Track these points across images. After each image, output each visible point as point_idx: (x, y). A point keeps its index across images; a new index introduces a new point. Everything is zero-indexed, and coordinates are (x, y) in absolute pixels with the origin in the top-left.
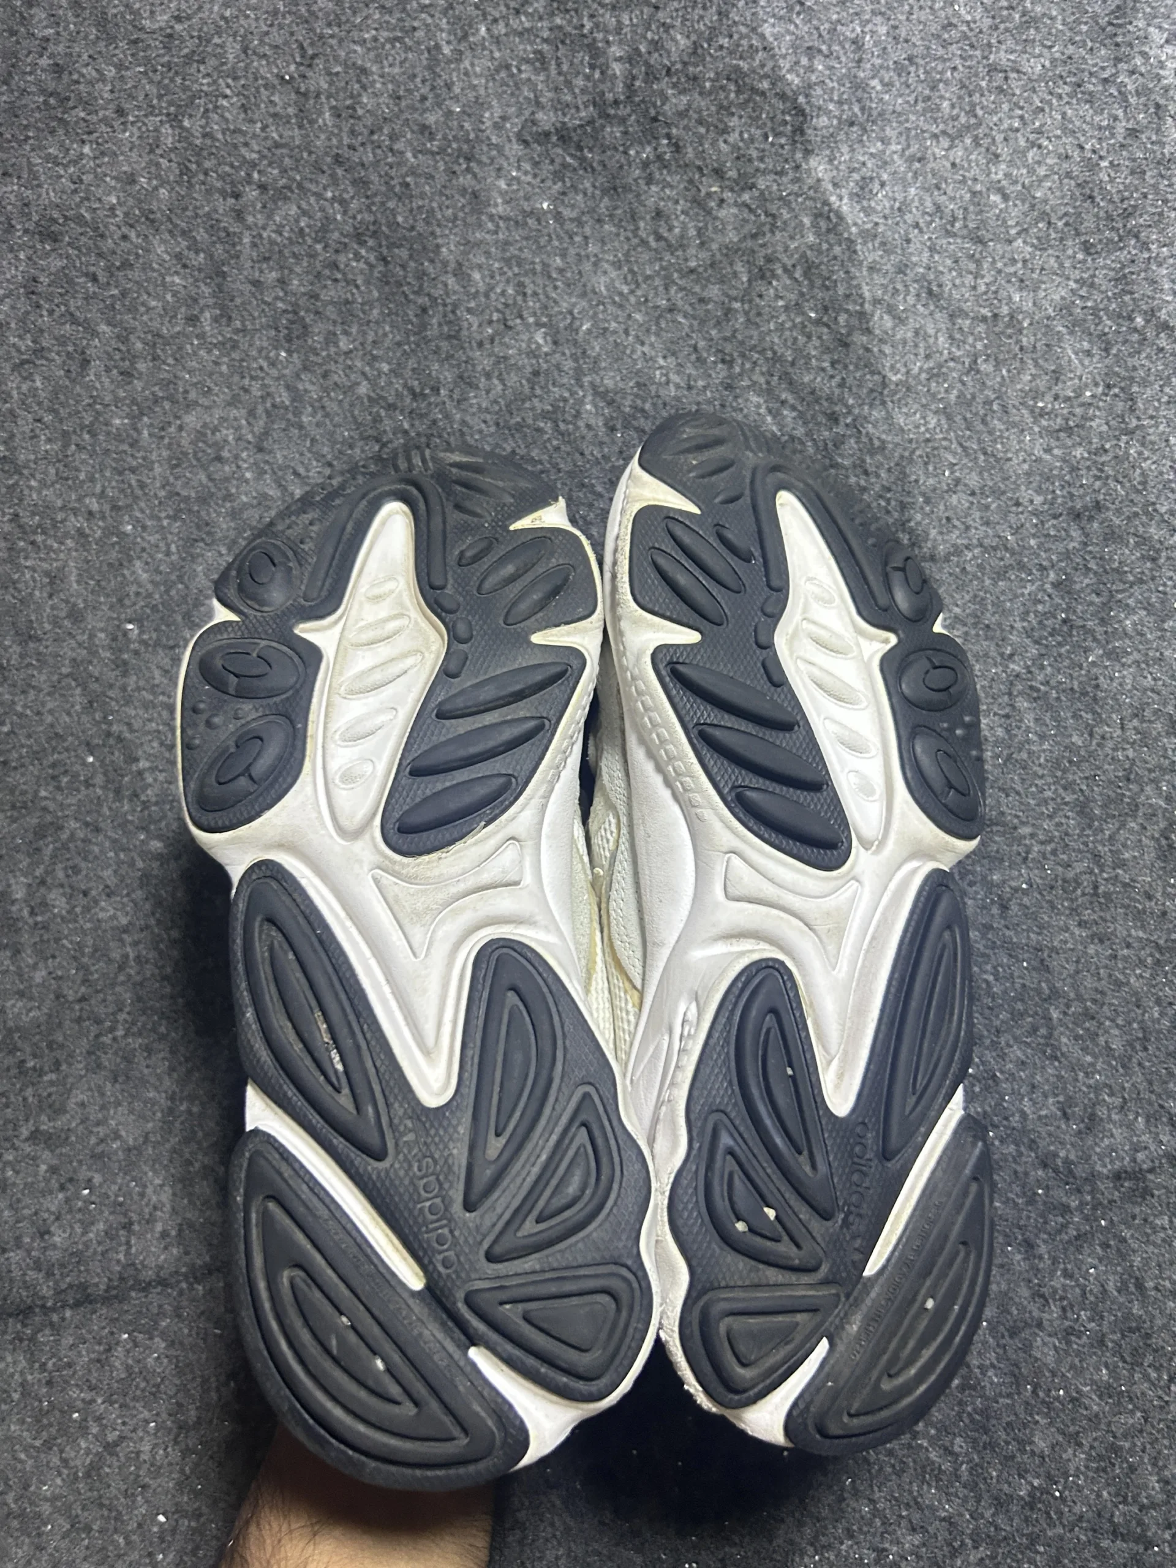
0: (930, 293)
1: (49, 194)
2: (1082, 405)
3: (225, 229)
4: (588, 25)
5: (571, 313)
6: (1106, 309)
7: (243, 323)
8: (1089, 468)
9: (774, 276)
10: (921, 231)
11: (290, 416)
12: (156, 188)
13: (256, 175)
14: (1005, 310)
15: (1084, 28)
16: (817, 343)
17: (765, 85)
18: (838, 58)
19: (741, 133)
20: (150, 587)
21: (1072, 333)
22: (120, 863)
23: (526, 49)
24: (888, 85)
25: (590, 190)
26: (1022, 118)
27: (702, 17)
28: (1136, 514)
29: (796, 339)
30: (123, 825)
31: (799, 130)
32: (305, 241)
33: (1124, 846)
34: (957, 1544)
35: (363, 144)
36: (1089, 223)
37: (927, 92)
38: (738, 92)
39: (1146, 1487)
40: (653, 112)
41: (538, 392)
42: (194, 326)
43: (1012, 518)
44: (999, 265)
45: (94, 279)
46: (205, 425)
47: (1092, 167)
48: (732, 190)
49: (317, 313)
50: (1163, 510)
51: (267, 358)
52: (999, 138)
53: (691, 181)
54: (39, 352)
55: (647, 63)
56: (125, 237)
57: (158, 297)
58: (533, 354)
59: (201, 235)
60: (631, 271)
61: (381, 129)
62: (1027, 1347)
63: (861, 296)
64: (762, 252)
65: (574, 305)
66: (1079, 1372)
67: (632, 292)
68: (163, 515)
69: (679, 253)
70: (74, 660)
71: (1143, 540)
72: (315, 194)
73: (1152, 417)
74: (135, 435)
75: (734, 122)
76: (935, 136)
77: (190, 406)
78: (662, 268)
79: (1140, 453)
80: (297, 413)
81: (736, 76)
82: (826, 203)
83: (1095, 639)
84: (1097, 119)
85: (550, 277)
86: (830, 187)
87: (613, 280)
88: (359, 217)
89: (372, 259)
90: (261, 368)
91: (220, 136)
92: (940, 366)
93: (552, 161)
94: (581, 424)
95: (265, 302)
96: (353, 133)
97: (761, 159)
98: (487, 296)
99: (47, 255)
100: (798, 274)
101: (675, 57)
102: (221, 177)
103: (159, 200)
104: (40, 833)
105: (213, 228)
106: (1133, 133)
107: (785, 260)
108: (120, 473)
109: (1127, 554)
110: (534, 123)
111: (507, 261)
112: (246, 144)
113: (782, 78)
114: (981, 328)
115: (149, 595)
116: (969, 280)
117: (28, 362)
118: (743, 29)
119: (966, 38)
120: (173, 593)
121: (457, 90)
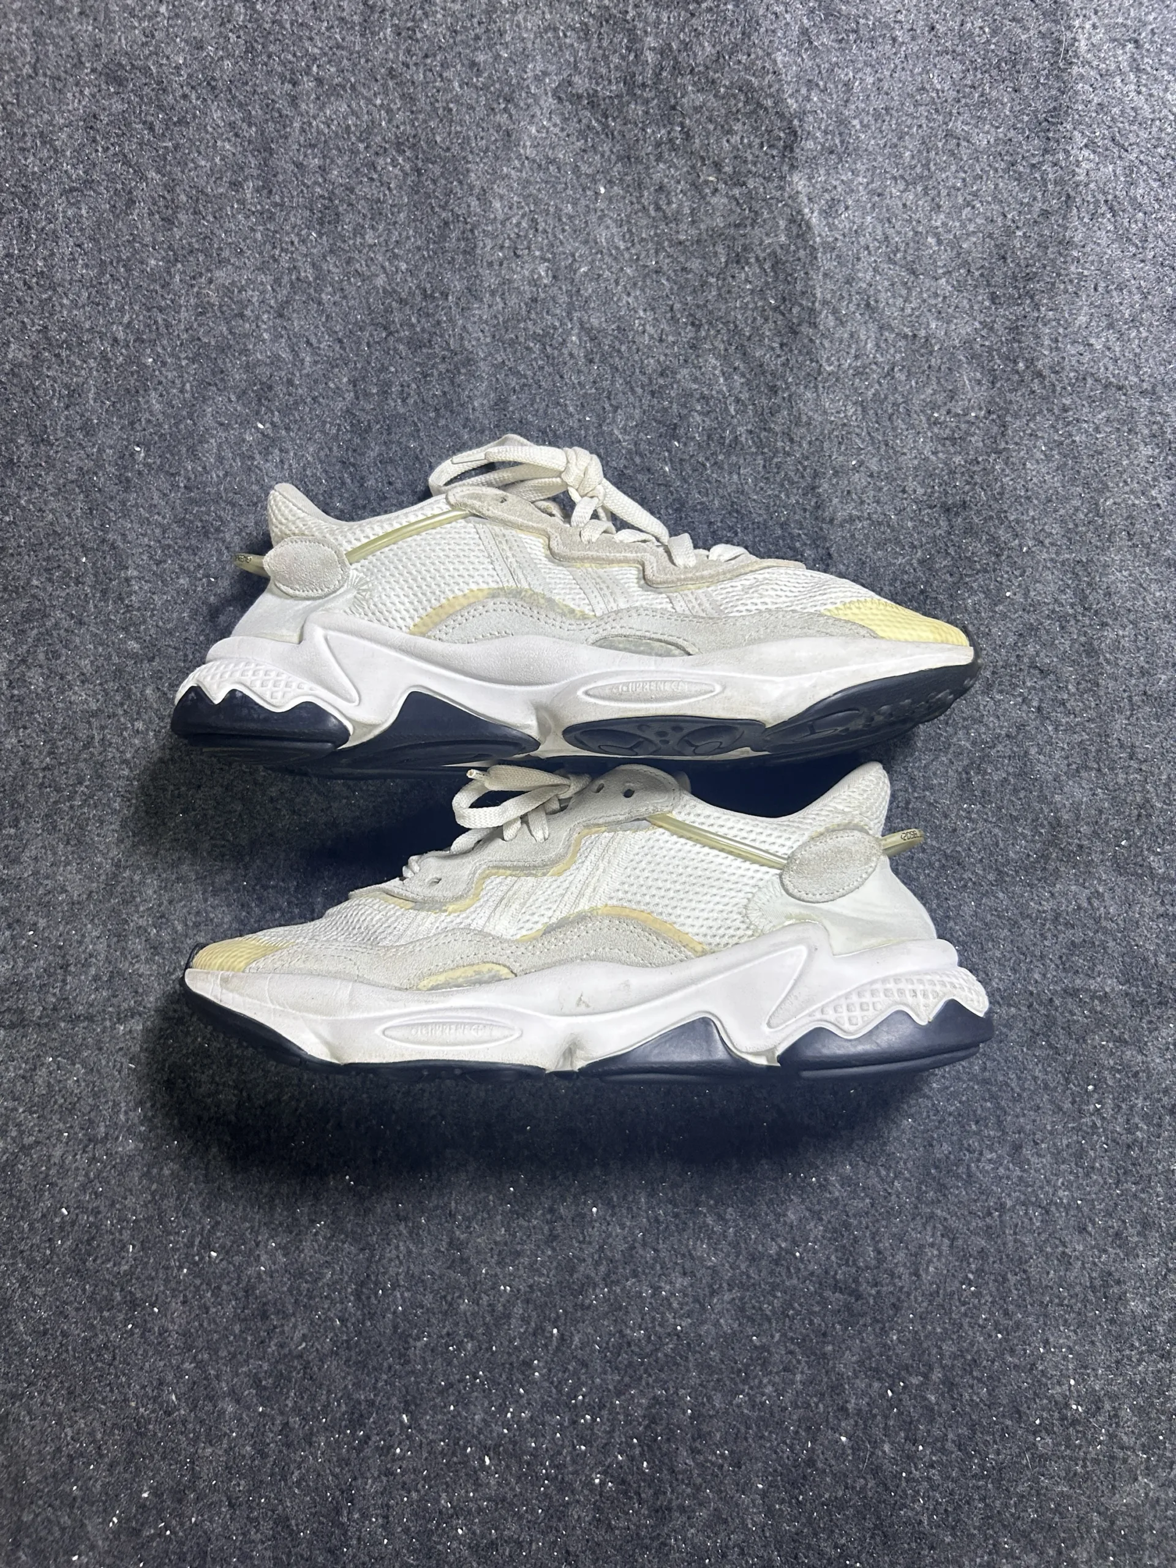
0: (868, 305)
1: (121, 41)
2: (968, 422)
3: (279, 111)
4: (632, 13)
5: (573, 255)
6: (998, 350)
7: (282, 198)
8: (963, 474)
9: (747, 263)
10: (870, 253)
11: (312, 291)
12: (221, 58)
13: (315, 69)
14: (923, 333)
15: (1026, 118)
16: (772, 326)
17: (769, 103)
18: (830, 94)
19: (742, 138)
20: (160, 416)
21: (969, 363)
22: (97, 656)
23: (574, 18)
24: (865, 127)
25: (608, 153)
26: (964, 180)
27: (728, 33)
28: (991, 517)
29: (755, 319)
30: (107, 623)
31: (789, 148)
32: (349, 139)
33: (935, 774)
34: (716, 1287)
35: (416, 64)
36: (998, 279)
37: (895, 140)
38: (746, 103)
39: (862, 1255)
40: (673, 101)
41: (533, 316)
42: (237, 191)
43: (897, 502)
44: (925, 295)
45: (151, 128)
46: (233, 283)
47: (1009, 233)
48: (726, 183)
49: (350, 204)
50: (1012, 518)
51: (298, 235)
52: (944, 192)
53: (693, 167)
54: (89, 183)
55: (675, 58)
56: (185, 96)
57: (207, 158)
58: (534, 283)
59: (256, 111)
60: (630, 231)
61: (435, 55)
63: (814, 295)
64: (742, 241)
65: (577, 249)
67: (628, 249)
68: (183, 355)
69: (673, 225)
70: (81, 469)
71: (993, 539)
72: (365, 98)
73: (1016, 444)
74: (167, 279)
75: (737, 127)
76: (895, 178)
77: (222, 262)
78: (656, 234)
79: (1003, 470)
80: (319, 290)
81: (746, 88)
82: (799, 212)
83: (942, 610)
84: (1021, 195)
85: (560, 220)
86: (805, 200)
87: (613, 235)
88: (402, 128)
89: (407, 167)
90: (292, 243)
91: (288, 26)
92: (865, 367)
93: (580, 121)
94: (565, 351)
95: (304, 184)
96: (408, 51)
97: (755, 164)
98: (503, 223)
99: (110, 96)
100: (767, 266)
101: (700, 60)
102: (283, 63)
103: (222, 70)
104: (27, 616)
105: (268, 108)
106: (1045, 214)
107: (759, 252)
108: (149, 310)
109: (977, 548)
110: (570, 83)
111: (526, 197)
112: (311, 39)
113: (784, 100)
114: (902, 343)
115: (160, 425)
116: (900, 302)
117: (76, 189)
118: (760, 53)
119: (934, 103)
120: (182, 426)
121: (508, 38)
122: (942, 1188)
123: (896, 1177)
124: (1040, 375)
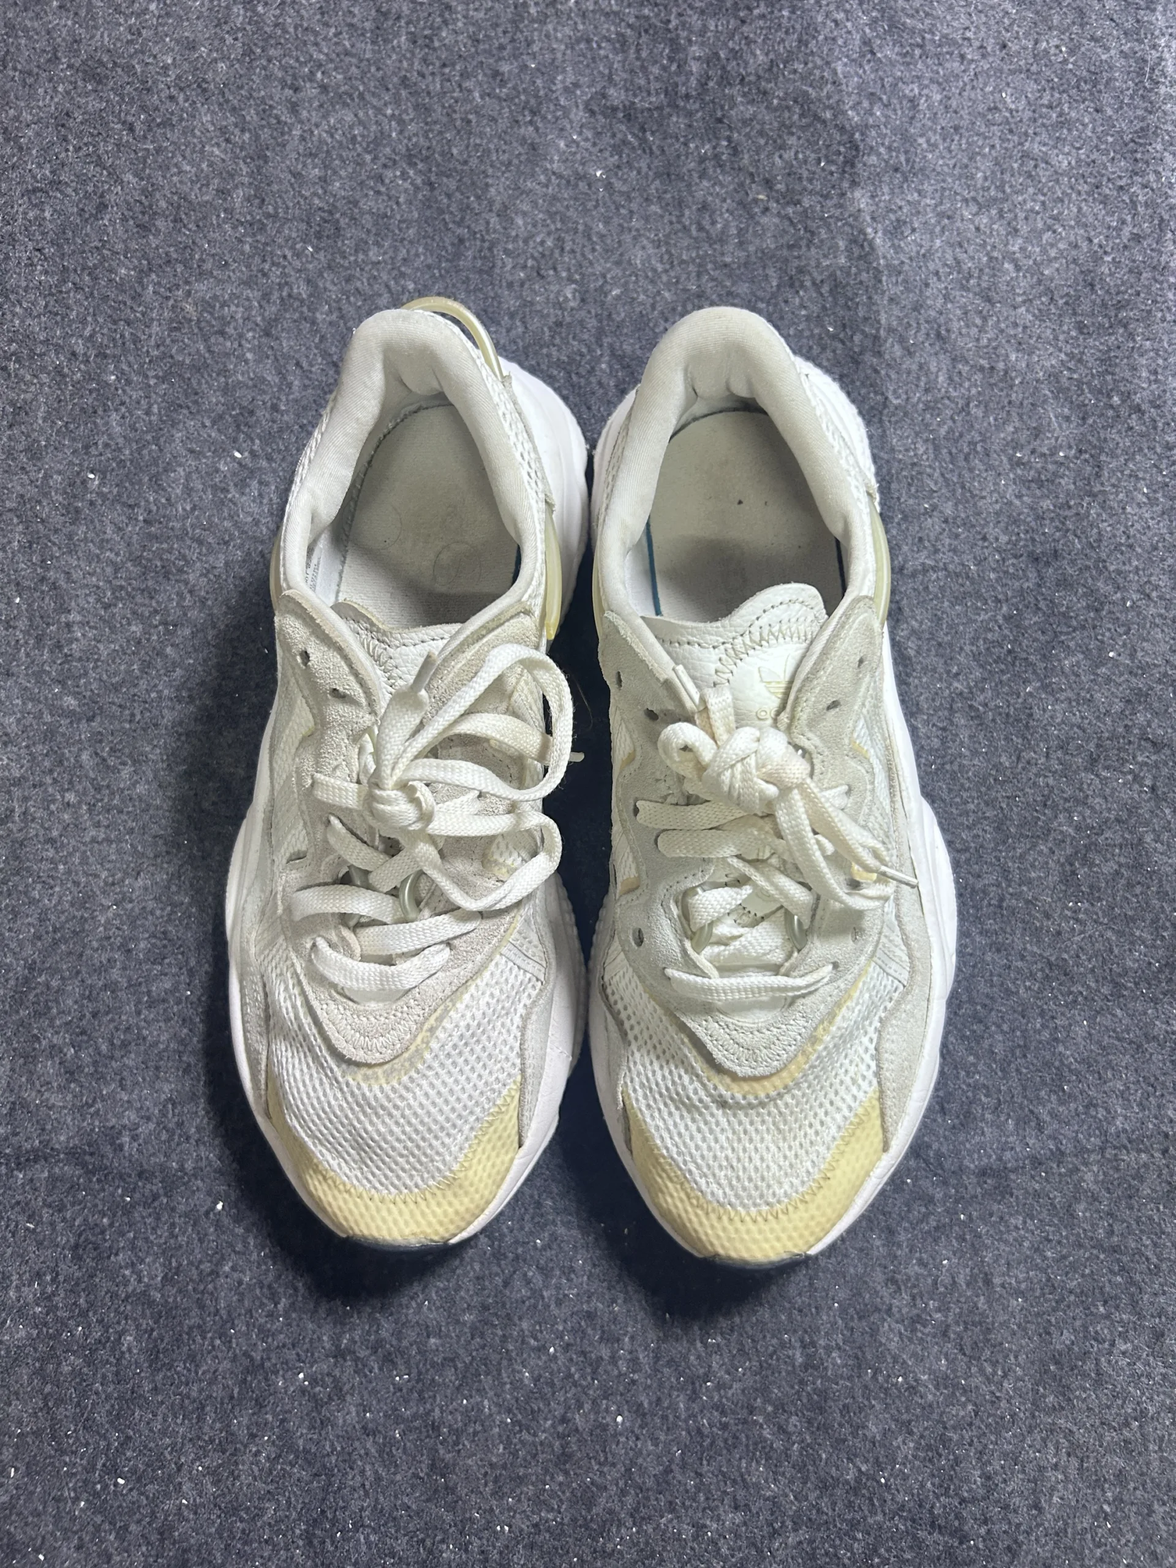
0: (938, 335)
1: (103, 37)
2: (1056, 462)
3: (277, 117)
4: (674, 23)
5: (604, 276)
6: (1089, 384)
7: (276, 209)
8: (1052, 519)
9: (802, 286)
10: (939, 279)
11: (305, 309)
12: (215, 60)
13: (319, 75)
14: (1001, 365)
15: (1110, 139)
16: (830, 355)
17: (828, 115)
18: (895, 110)
19: (797, 153)
20: (121, 441)
21: (1056, 398)
22: (25, 713)
23: (610, 29)
24: (933, 146)
25: (645, 170)
26: (1043, 203)
27: (783, 40)
28: (1088, 568)
29: (811, 348)
30: (38, 675)
31: (850, 163)
32: (354, 149)
33: (1033, 866)
34: (777, 1525)
35: (433, 74)
36: (1086, 306)
37: (965, 161)
38: (802, 116)
39: (967, 1481)
40: (719, 114)
41: (557, 341)
42: (225, 200)
43: (977, 550)
44: (1003, 326)
45: (131, 129)
46: (215, 297)
47: (1097, 260)
48: (778, 202)
49: (353, 218)
50: (1112, 568)
51: (292, 248)
52: (1022, 215)
53: (741, 185)
54: (56, 184)
55: (723, 68)
56: (172, 98)
57: (191, 163)
58: (559, 306)
59: (251, 115)
60: (668, 252)
61: (453, 65)
62: (874, 1332)
63: (878, 322)
64: (796, 263)
65: (609, 270)
66: (919, 1359)
67: (666, 271)
68: (151, 373)
69: (717, 246)
70: (22, 496)
71: (1091, 592)
72: (374, 107)
73: (1113, 486)
74: (139, 290)
75: (792, 141)
76: (966, 201)
77: (202, 275)
78: (698, 256)
79: (1099, 515)
80: (312, 309)
81: (802, 100)
82: (862, 232)
83: (1034, 672)
84: (1108, 219)
85: (590, 239)
86: (868, 219)
87: (649, 256)
88: (414, 140)
89: (419, 181)
90: (285, 257)
91: (291, 30)
92: (936, 402)
93: (614, 136)
94: (593, 380)
95: (302, 196)
96: (424, 60)
97: (810, 181)
98: (526, 241)
99: (87, 94)
100: (825, 289)
101: (751, 69)
102: (284, 68)
103: (215, 71)
105: (265, 113)
106: (1137, 238)
107: (815, 274)
108: (115, 322)
109: (1075, 602)
110: (604, 96)
111: (552, 215)
112: (316, 44)
113: (844, 113)
114: (978, 377)
115: (119, 450)
116: (974, 331)
117: (41, 190)
118: (819, 62)
119: (1008, 123)
120: (145, 452)
121: (535, 48)
122: (1064, 1390)
123: (1005, 1376)
124: (1138, 409)
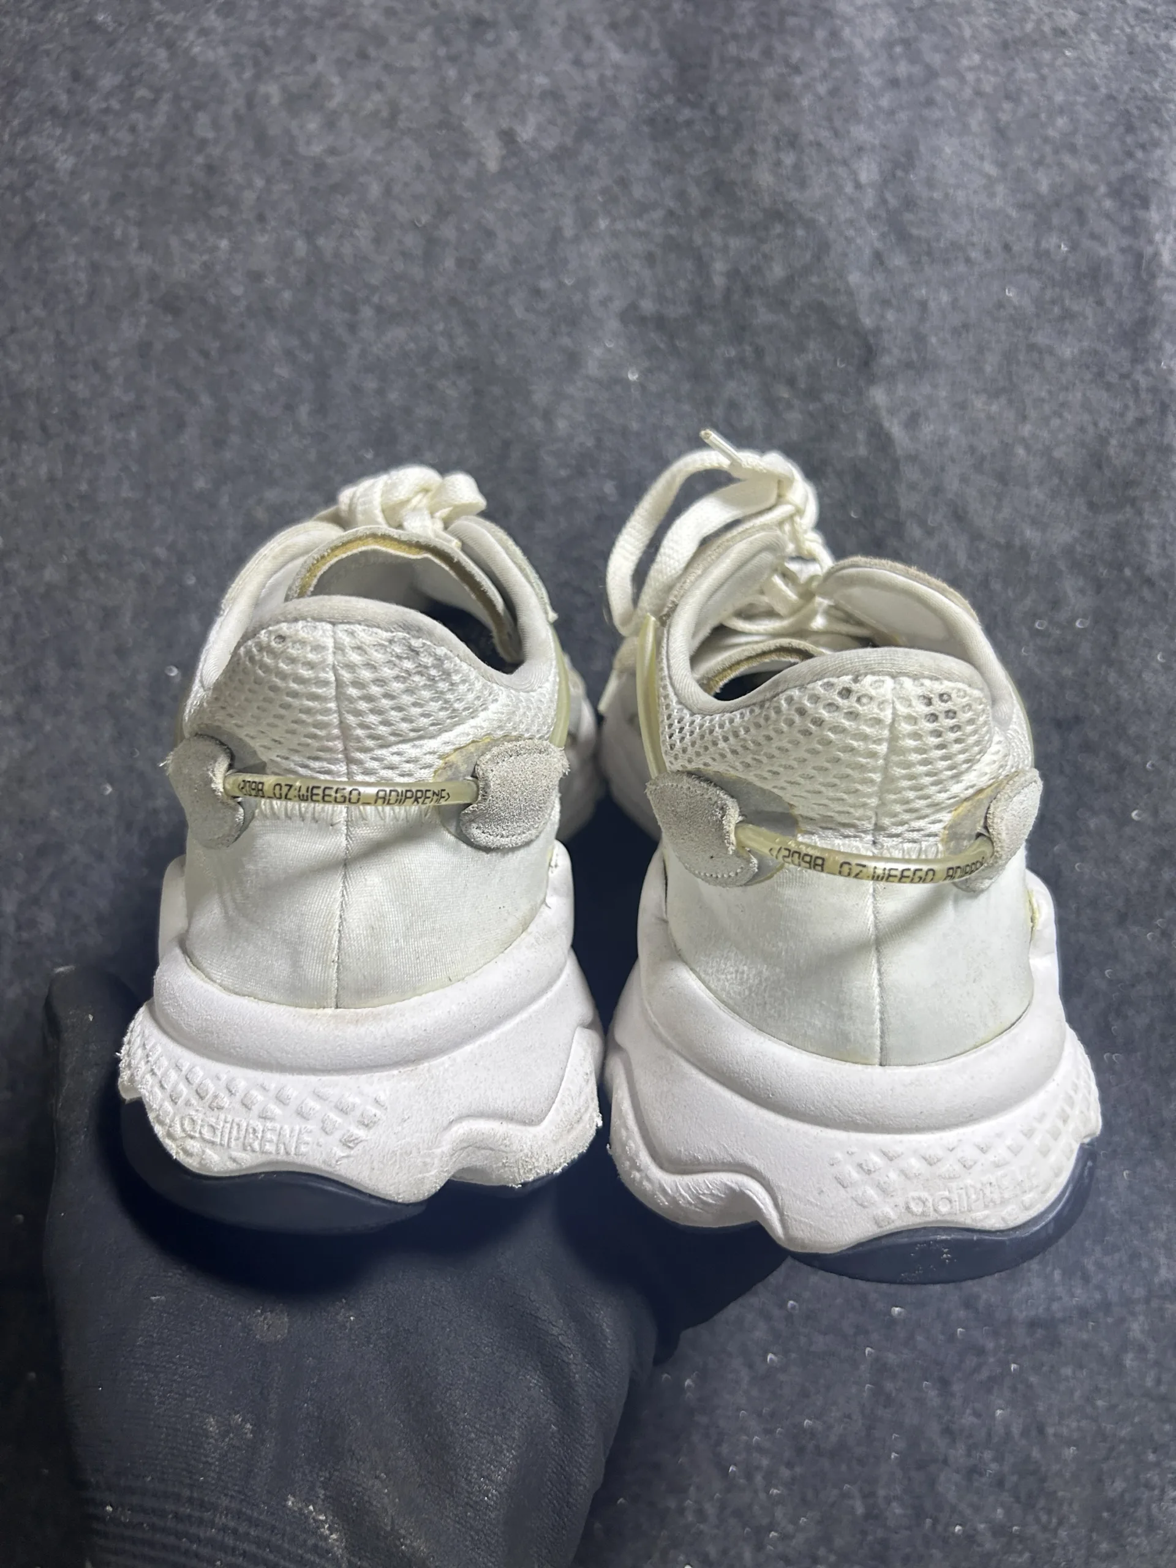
0: (956, 516)
1: (179, 273)
2: (1073, 633)
5: (640, 472)
6: (1101, 558)
7: (338, 420)
8: (1072, 687)
9: (826, 476)
10: (955, 464)
12: (280, 288)
14: (1017, 541)
16: (855, 538)
17: (843, 322)
18: (905, 313)
19: (816, 353)
21: (1071, 572)
23: (639, 246)
24: (944, 342)
28: (1108, 732)
31: (866, 363)
38: (820, 320)
40: (742, 322)
46: (284, 503)
47: (1103, 440)
48: (799, 398)
49: (408, 426)
51: (354, 455)
52: (1029, 404)
53: (765, 383)
54: (140, 408)
55: (745, 282)
58: (601, 499)
59: (314, 337)
62: (932, 1482)
63: (898, 507)
64: (820, 454)
66: (977, 1509)
70: (112, 692)
73: (1129, 654)
74: (215, 499)
75: (811, 343)
77: (273, 483)
79: (1117, 682)
82: (879, 424)
84: (1111, 404)
85: (626, 438)
86: (884, 412)
90: (347, 464)
93: (646, 343)
97: (830, 378)
100: (848, 478)
101: (770, 282)
104: (42, 851)
106: (1141, 422)
107: (838, 464)
110: (636, 307)
111: (590, 418)
113: (858, 319)
114: (995, 553)
118: (832, 274)
119: (1014, 317)
121: (571, 267)
122: (1117, 1537)
123: (1060, 1523)
124: (1149, 582)
